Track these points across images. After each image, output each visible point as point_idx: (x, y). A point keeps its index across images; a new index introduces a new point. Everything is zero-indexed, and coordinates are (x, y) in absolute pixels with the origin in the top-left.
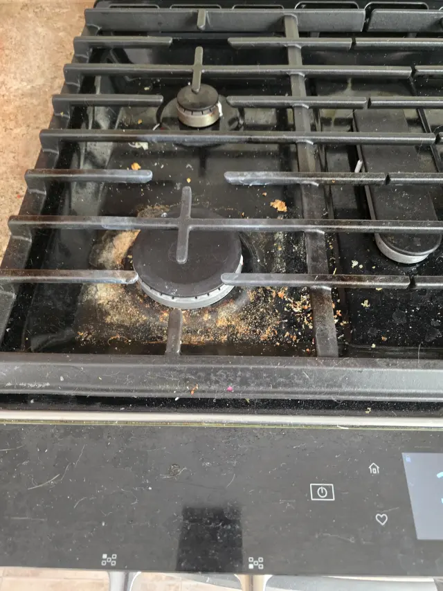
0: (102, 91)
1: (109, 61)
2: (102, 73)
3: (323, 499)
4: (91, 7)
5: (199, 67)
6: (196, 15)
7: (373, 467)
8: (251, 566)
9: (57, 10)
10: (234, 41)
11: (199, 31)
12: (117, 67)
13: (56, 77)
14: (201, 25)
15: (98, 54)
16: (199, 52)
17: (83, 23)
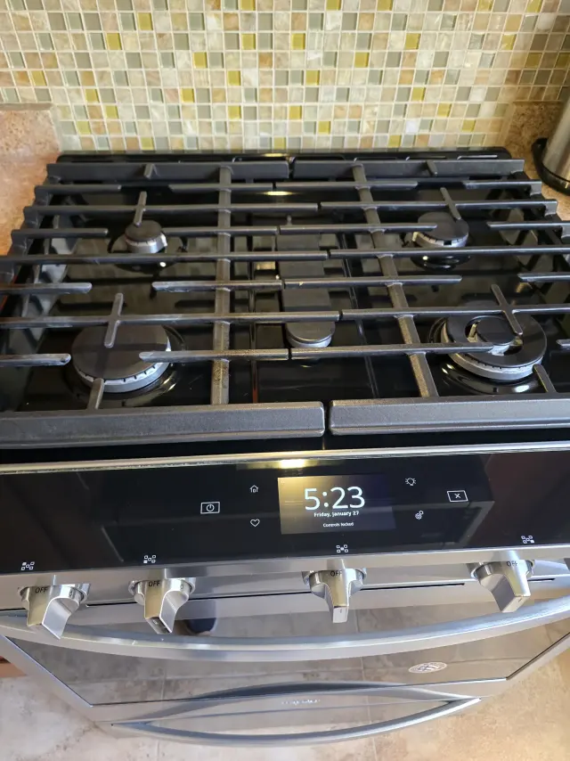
0: (60, 226)
1: (68, 204)
2: (60, 213)
3: (210, 512)
4: (54, 162)
5: (142, 207)
6: (144, 167)
7: (254, 488)
8: (145, 562)
9: (24, 164)
10: (174, 187)
11: (146, 180)
12: (74, 208)
13: (17, 218)
14: (148, 175)
15: (58, 199)
16: (144, 196)
17: (46, 174)
